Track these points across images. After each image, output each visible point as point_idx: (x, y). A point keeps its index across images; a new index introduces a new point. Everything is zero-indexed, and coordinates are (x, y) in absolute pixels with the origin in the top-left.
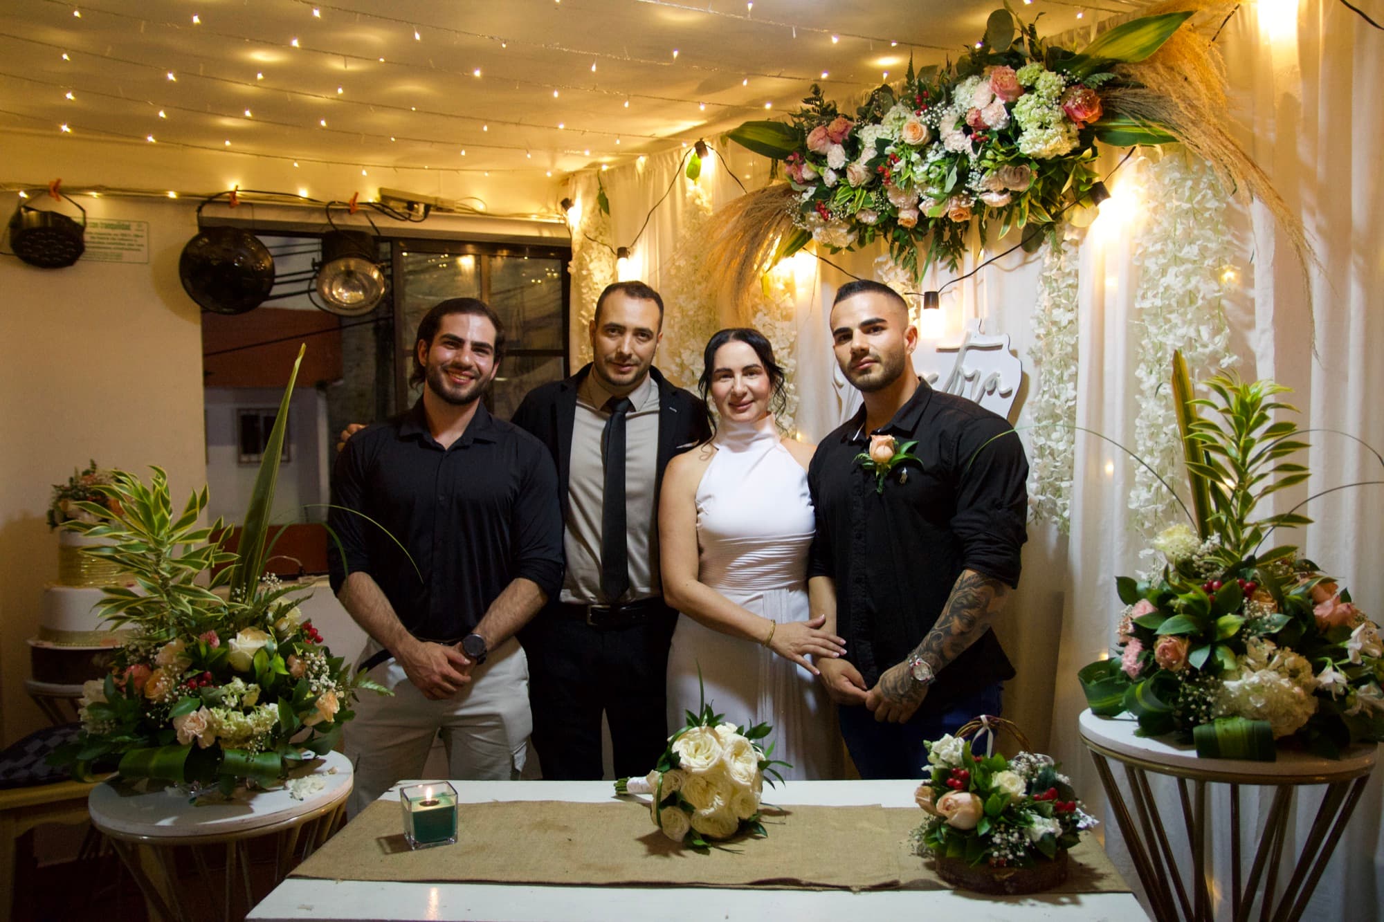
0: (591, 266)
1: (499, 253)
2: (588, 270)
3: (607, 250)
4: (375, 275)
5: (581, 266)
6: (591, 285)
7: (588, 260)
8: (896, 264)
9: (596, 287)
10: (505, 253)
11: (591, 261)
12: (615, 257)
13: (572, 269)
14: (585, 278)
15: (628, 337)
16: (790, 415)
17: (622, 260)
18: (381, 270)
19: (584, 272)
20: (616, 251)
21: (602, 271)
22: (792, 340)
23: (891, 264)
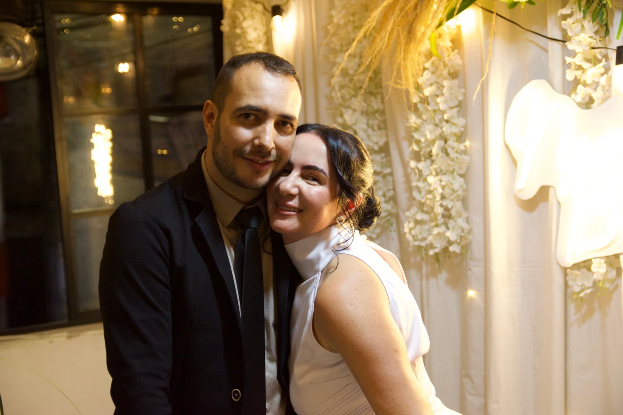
0: (245, 24)
1: (149, 11)
2: (242, 28)
3: (260, 7)
4: (27, 39)
5: (235, 23)
6: (245, 43)
7: (241, 18)
8: (584, 17)
9: (250, 45)
10: (155, 11)
11: (245, 19)
12: (269, 15)
13: (225, 27)
14: (238, 37)
15: (270, 126)
16: (461, 176)
17: (277, 18)
18: (34, 35)
19: (238, 31)
20: (270, 10)
21: (256, 29)
22: (461, 98)
23: (580, 15)
